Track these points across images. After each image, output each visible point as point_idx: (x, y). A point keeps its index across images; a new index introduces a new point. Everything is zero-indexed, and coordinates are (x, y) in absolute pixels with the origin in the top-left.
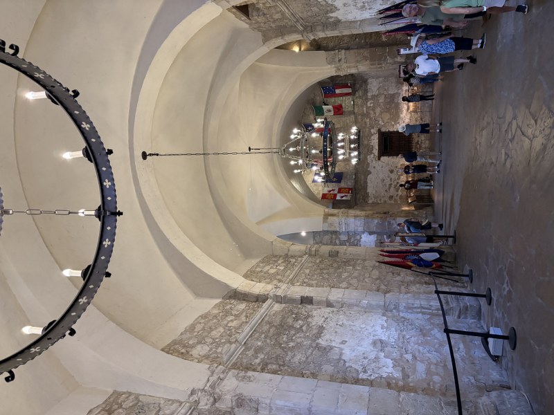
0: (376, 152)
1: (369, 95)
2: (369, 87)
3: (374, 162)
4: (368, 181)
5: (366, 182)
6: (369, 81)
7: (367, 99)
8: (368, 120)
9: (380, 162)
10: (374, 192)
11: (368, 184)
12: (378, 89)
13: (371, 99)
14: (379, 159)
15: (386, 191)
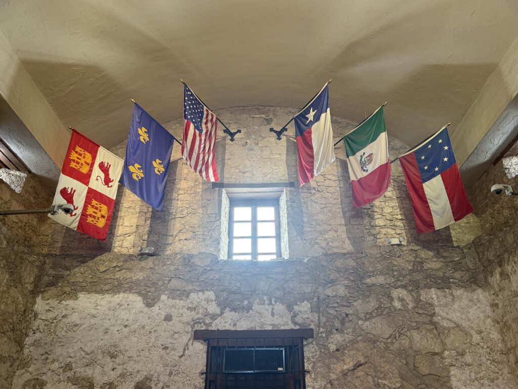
0: (227, 322)
1: (433, 295)
2: (459, 292)
3: (189, 316)
4: (120, 297)
5: (117, 288)
6: (480, 294)
7: (415, 287)
8: (342, 291)
9: (185, 338)
10: (74, 318)
11: (108, 297)
12: (458, 326)
13: (417, 301)
14: (198, 336)
15: (68, 367)
